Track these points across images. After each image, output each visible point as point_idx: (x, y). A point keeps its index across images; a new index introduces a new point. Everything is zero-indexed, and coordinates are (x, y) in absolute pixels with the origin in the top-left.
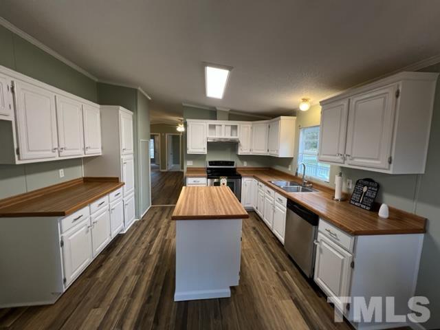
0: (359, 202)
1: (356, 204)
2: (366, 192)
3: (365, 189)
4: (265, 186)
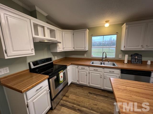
0: (136, 62)
1: (135, 63)
2: (137, 58)
3: (136, 57)
4: (89, 67)
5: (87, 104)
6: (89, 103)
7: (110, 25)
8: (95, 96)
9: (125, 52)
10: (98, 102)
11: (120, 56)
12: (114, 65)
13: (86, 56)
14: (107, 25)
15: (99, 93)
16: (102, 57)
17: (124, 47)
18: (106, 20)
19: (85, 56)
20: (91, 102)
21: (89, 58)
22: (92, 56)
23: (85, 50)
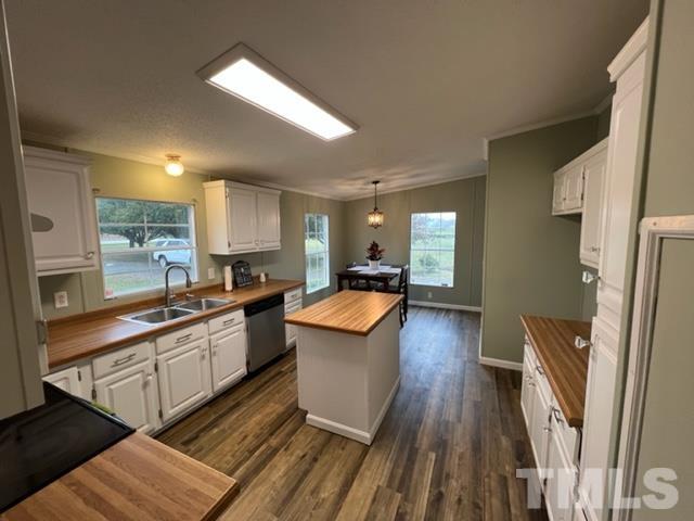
0: (244, 282)
1: (242, 285)
2: (244, 272)
3: (242, 270)
4: (154, 340)
5: (227, 463)
6: (225, 455)
7: (185, 172)
8: (215, 431)
9: (220, 261)
10: (241, 429)
11: (212, 274)
12: (210, 305)
13: (66, 304)
14: (175, 169)
15: (213, 417)
16: (164, 286)
17: (229, 245)
18: (169, 152)
19: (58, 305)
20: (227, 449)
21: (88, 310)
22: (108, 297)
23: (91, 269)
